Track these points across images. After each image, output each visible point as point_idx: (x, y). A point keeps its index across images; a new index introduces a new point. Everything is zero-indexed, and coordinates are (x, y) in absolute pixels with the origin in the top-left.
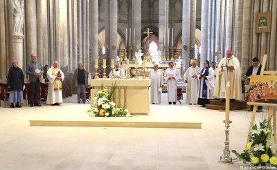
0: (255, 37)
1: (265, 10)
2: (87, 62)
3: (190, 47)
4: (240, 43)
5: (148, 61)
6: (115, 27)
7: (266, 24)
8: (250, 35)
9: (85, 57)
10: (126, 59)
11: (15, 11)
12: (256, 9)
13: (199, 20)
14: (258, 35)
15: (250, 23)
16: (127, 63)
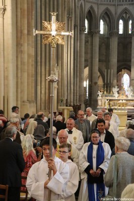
5: (123, 94)
6: (96, 68)
9: (75, 92)
10: (105, 93)
16: (106, 96)
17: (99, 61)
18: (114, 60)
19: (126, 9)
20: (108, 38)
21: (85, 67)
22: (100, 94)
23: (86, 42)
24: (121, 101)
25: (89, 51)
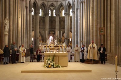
0: (99, 36)
1: (102, 27)
2: (27, 44)
3: (68, 38)
4: (93, 38)
6: (38, 31)
7: (103, 32)
8: (97, 35)
9: (27, 42)
10: (43, 43)
11: (6, 24)
12: (99, 26)
13: (71, 28)
14: (100, 35)
15: (97, 31)
16: (43, 44)
17: (40, 28)
18: (47, 27)
19: (52, 3)
20: (44, 18)
21: (32, 31)
22: (40, 43)
23: (33, 19)
24: (51, 47)
25: (35, 22)
